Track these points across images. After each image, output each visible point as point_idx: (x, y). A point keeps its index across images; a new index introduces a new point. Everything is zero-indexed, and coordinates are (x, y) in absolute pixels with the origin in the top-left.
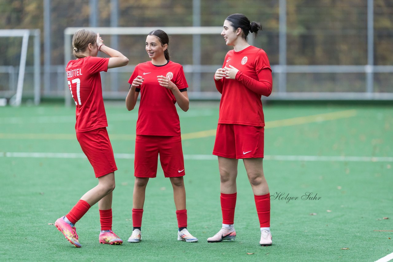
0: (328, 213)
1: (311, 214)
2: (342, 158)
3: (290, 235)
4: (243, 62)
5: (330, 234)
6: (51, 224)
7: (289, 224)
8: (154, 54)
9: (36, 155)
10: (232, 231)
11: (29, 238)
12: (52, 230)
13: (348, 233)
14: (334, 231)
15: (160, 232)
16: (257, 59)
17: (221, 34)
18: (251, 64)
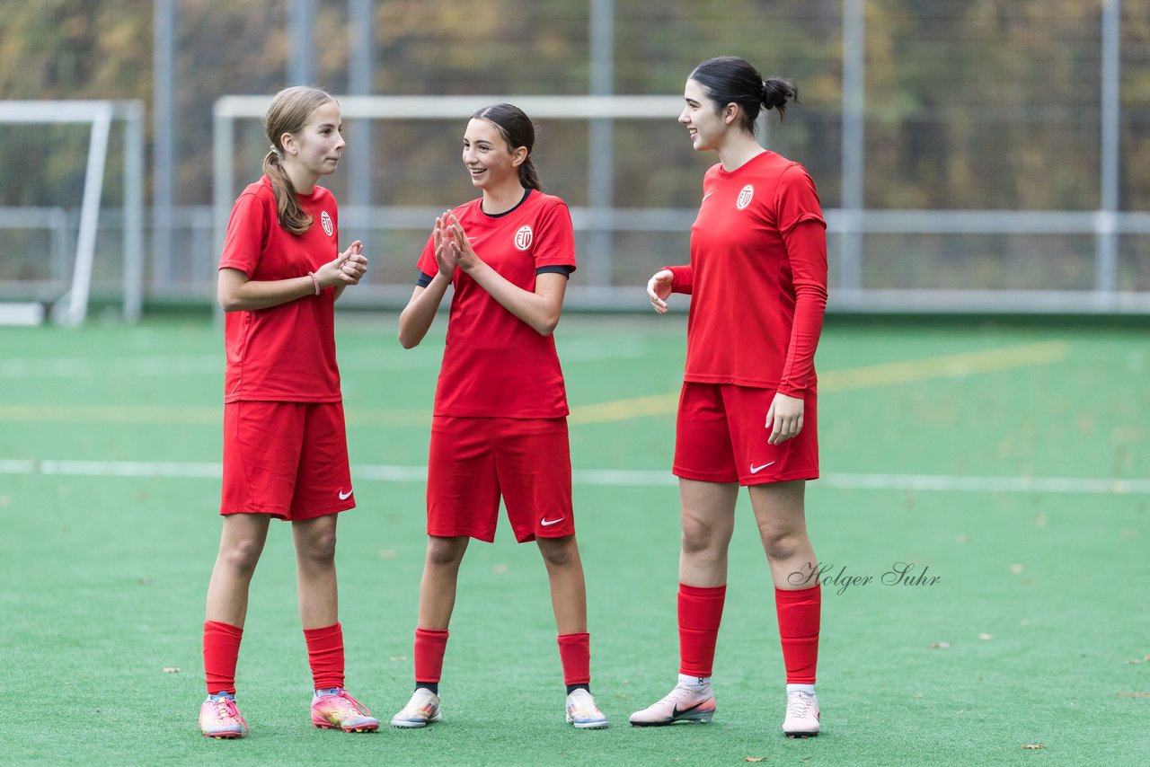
0: (984, 642)
1: (934, 644)
2: (1024, 483)
3: (871, 705)
4: (742, 200)
5: (988, 705)
6: (173, 670)
7: (869, 673)
8: (487, 174)
9: (130, 468)
10: (705, 697)
11: (108, 710)
12: (175, 688)
14: (1000, 694)
15: (490, 695)
16: (781, 191)
17: (680, 119)
18: (762, 207)
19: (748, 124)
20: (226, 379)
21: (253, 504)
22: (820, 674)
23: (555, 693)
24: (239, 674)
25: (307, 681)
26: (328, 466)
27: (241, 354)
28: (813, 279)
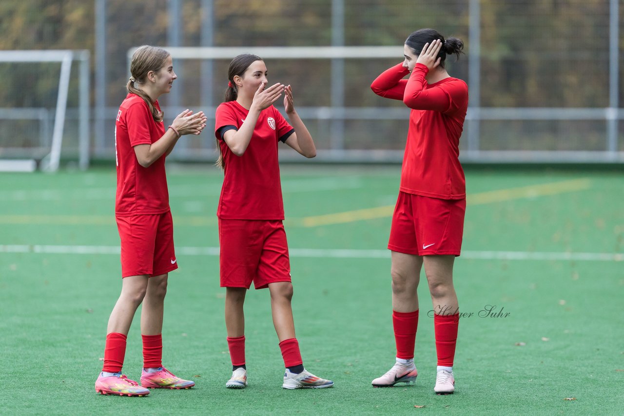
0: (544, 342)
1: (517, 343)
2: (567, 256)
3: (482, 376)
5: (546, 376)
7: (481, 359)
9: (82, 250)
10: (411, 369)
11: (69, 381)
13: (575, 374)
14: (552, 370)
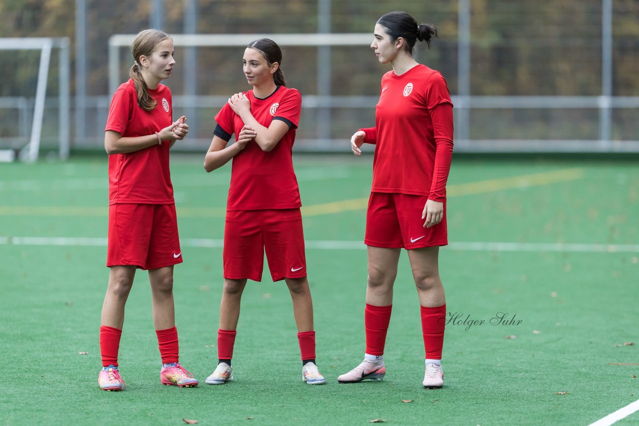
0: (535, 335)
1: (507, 336)
2: (558, 247)
3: (472, 371)
4: (406, 91)
5: (537, 370)
6: (84, 353)
7: (471, 353)
8: (255, 78)
9: (62, 241)
10: (379, 366)
11: (48, 376)
12: (85, 363)
13: (567, 368)
14: (544, 364)
15: (260, 366)
16: (429, 87)
17: (371, 46)
18: (418, 95)
19: (409, 49)
20: (110, 192)
21: (125, 260)
22: (445, 353)
23: (297, 365)
24: (121, 355)
25: (159, 359)
26: (168, 239)
27: (118, 177)
28: (446, 136)
